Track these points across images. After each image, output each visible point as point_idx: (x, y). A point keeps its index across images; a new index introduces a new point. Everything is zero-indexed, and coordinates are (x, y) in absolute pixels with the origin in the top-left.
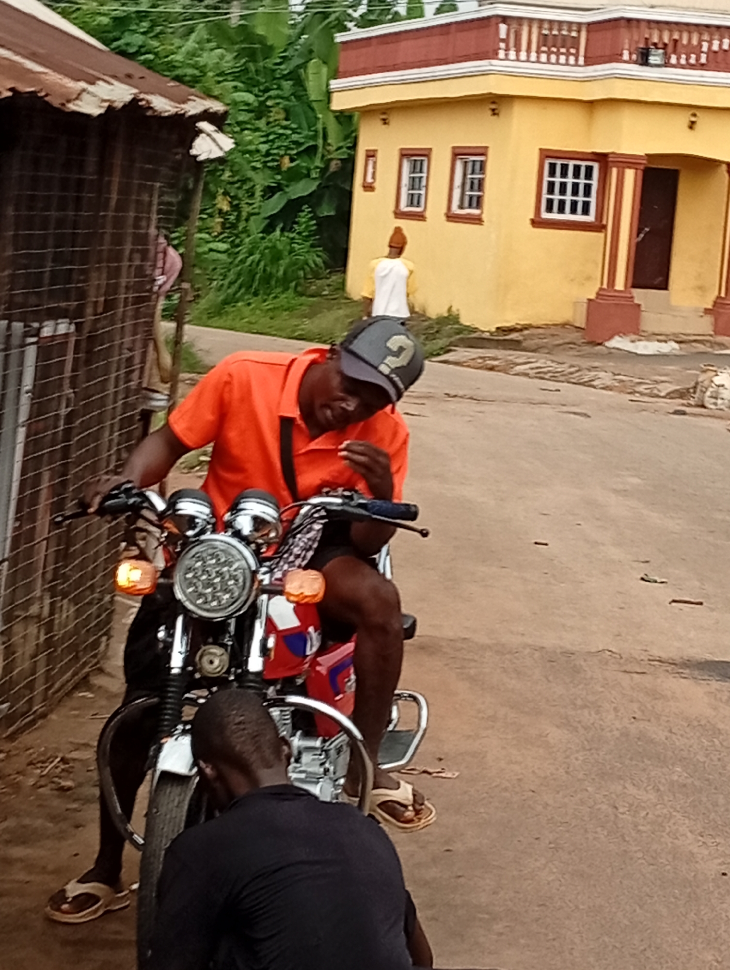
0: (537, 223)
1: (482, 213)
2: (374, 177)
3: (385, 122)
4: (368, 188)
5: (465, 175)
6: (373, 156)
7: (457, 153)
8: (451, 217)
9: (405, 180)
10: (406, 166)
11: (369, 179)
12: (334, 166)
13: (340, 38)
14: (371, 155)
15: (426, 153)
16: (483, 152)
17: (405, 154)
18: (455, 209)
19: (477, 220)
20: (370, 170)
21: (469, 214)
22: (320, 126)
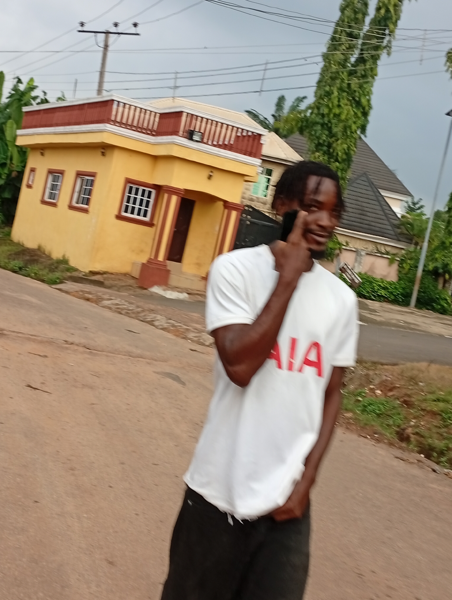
0: (119, 217)
1: (89, 208)
2: (33, 182)
3: (42, 154)
4: (29, 186)
5: (81, 186)
6: (33, 171)
7: (79, 174)
8: (71, 207)
9: (49, 185)
10: (50, 178)
11: (30, 183)
12: (14, 174)
13: (25, 109)
14: (33, 170)
15: (62, 173)
16: (93, 175)
17: (50, 172)
18: (74, 204)
19: (86, 211)
20: (31, 178)
21: (81, 207)
22: (9, 154)
